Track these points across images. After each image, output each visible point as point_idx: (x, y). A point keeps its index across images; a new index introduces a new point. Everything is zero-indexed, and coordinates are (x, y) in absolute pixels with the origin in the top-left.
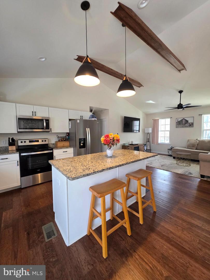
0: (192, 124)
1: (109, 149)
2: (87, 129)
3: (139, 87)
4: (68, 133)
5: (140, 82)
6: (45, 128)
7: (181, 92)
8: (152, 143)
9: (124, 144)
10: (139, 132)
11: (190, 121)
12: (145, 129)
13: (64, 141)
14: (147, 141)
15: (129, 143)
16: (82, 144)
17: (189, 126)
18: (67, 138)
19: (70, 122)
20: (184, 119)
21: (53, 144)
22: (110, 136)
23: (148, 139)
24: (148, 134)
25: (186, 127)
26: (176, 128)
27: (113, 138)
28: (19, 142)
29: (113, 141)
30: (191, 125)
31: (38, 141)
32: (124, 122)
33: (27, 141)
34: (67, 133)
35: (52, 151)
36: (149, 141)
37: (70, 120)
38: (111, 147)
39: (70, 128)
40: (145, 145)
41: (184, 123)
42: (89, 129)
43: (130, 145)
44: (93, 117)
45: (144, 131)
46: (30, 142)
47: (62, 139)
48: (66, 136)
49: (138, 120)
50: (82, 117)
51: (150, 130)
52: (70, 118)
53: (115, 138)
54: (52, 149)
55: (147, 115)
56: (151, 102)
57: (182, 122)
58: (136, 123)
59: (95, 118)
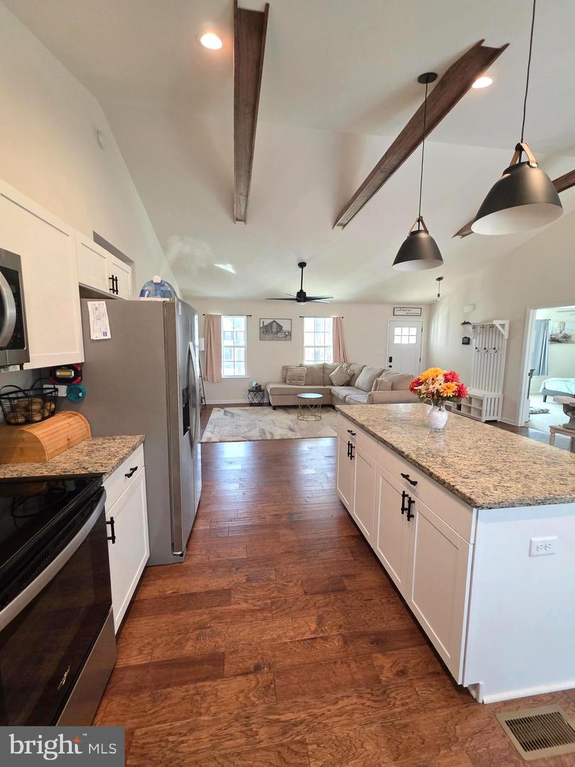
0: (290, 334)
4: (80, 368)
7: (302, 265)
11: (286, 327)
17: (285, 337)
20: (275, 321)
25: (279, 339)
26: (261, 340)
30: (288, 336)
39: (100, 337)
41: (274, 330)
50: (115, 283)
57: (271, 327)
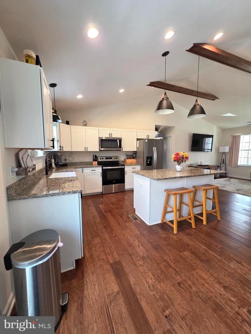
1: (179, 165)
2: (154, 148)
3: (213, 100)
4: (136, 152)
5: (214, 95)
6: (118, 147)
8: (229, 165)
9: (191, 164)
10: (211, 151)
12: (220, 147)
13: (132, 158)
14: (222, 162)
15: (197, 163)
16: (149, 162)
18: (134, 156)
19: (138, 141)
21: (123, 161)
22: (180, 154)
23: (223, 159)
24: (224, 155)
27: (183, 156)
28: (99, 158)
29: (183, 159)
31: (111, 158)
32: (193, 139)
33: (104, 158)
34: (134, 152)
35: (124, 167)
36: (225, 162)
37: (138, 139)
38: (180, 163)
39: (138, 147)
40: (219, 166)
42: (155, 148)
43: (198, 165)
44: (159, 136)
45: (218, 150)
46: (106, 158)
47: (130, 157)
48: (133, 154)
49: (212, 136)
50: (148, 136)
51: (227, 149)
52: (138, 138)
53: (184, 156)
54: (124, 165)
55: (223, 131)
56: (229, 115)
58: (208, 140)
59: (162, 137)
